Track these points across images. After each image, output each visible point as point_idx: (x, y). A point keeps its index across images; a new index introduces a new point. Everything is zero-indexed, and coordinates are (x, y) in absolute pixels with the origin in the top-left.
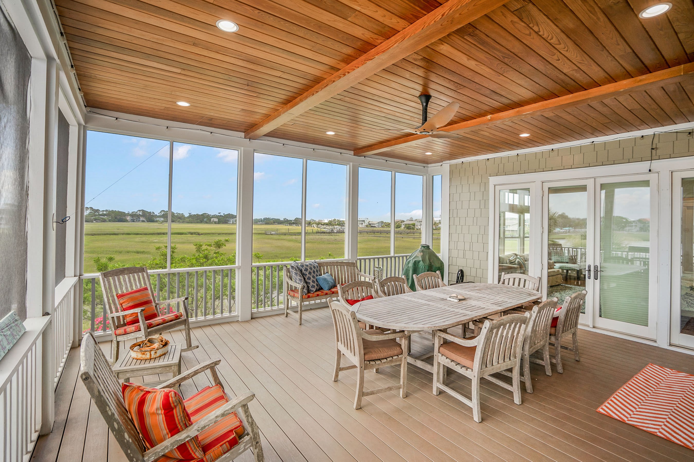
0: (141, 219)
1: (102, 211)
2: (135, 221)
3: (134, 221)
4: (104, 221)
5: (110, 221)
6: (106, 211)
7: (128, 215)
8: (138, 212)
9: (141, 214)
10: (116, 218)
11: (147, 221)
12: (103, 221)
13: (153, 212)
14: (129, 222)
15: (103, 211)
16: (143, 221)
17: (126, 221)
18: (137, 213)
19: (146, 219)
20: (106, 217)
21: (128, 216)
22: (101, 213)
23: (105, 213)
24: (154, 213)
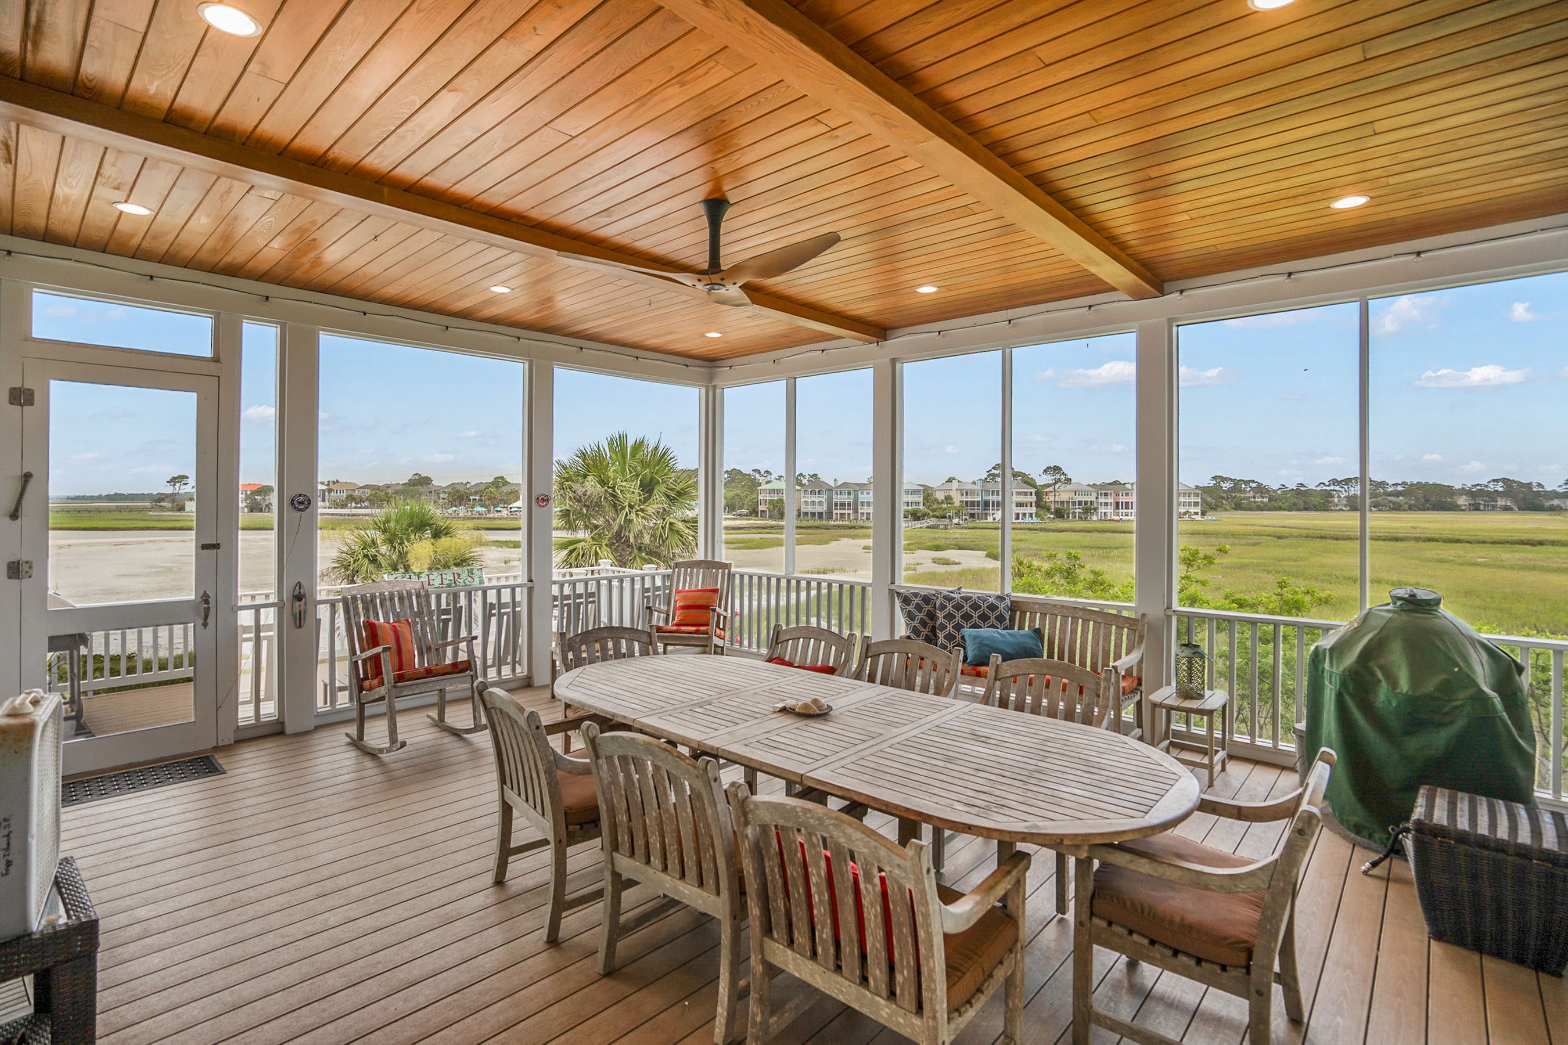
0: (1501, 502)
1: (1393, 485)
2: (1482, 507)
3: (1477, 509)
4: (1397, 508)
5: (1411, 508)
6: (1404, 483)
7: (1463, 491)
8: (1491, 485)
9: (1501, 489)
10: (1427, 501)
11: (1520, 509)
12: (1394, 509)
13: (1539, 485)
14: (1462, 510)
15: (1396, 485)
16: (1506, 509)
17: (1454, 508)
18: (1486, 486)
19: (1515, 500)
20: (1401, 498)
21: (1461, 495)
22: (1390, 489)
23: (1400, 488)
24: (1543, 487)
